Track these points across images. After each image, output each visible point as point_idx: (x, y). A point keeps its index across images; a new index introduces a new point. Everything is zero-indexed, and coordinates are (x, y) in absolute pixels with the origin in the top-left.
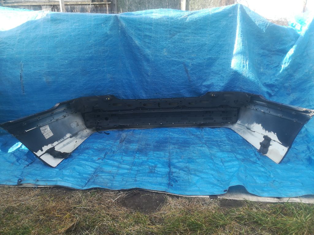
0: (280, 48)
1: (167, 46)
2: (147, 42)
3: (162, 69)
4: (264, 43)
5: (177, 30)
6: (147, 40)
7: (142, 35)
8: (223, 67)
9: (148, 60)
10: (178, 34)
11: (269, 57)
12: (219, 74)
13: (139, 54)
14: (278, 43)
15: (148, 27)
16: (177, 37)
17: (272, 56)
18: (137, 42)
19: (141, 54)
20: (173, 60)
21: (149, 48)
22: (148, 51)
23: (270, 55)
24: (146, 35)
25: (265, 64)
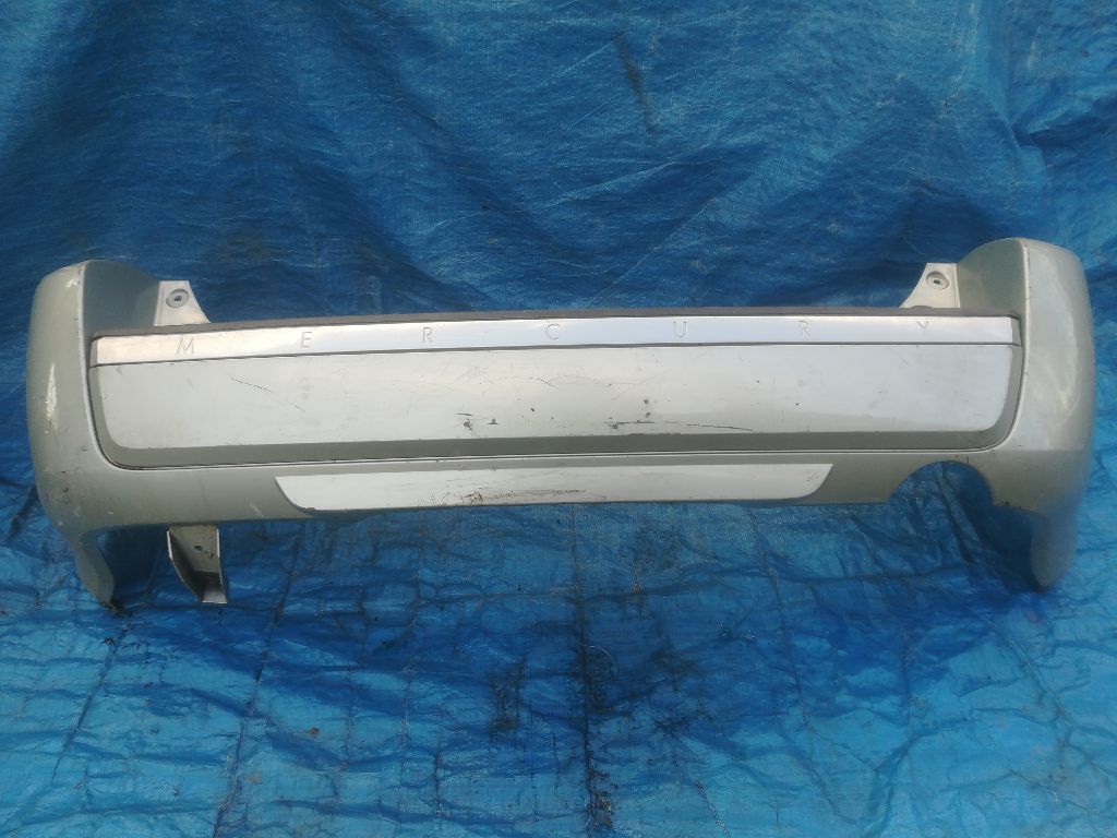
3: (508, 84)
8: (840, 56)
9: (425, 46)
12: (815, 95)
20: (559, 30)
25: (1056, 26)
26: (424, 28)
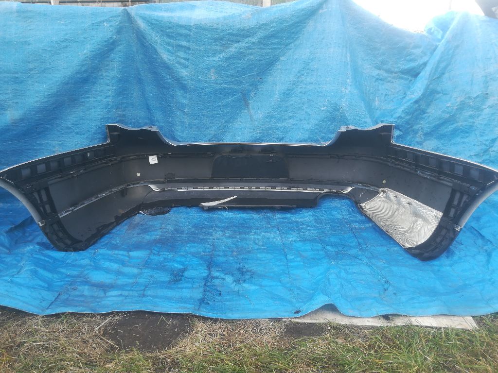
0: (406, 67)
1: (216, 65)
2: (182, 56)
4: (380, 59)
5: (234, 38)
6: (181, 54)
7: (174, 45)
9: (184, 88)
10: (236, 45)
11: (389, 82)
13: (168, 77)
14: (403, 59)
15: (184, 32)
16: (233, 50)
17: (393, 80)
18: (165, 56)
19: (173, 77)
20: (225, 88)
21: (186, 67)
22: (184, 73)
23: (389, 79)
24: (181, 46)
25: (382, 94)
26: (184, 82)
